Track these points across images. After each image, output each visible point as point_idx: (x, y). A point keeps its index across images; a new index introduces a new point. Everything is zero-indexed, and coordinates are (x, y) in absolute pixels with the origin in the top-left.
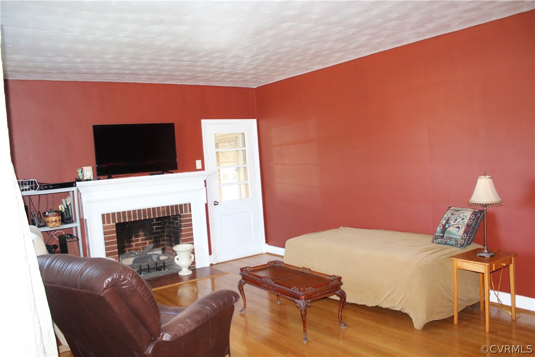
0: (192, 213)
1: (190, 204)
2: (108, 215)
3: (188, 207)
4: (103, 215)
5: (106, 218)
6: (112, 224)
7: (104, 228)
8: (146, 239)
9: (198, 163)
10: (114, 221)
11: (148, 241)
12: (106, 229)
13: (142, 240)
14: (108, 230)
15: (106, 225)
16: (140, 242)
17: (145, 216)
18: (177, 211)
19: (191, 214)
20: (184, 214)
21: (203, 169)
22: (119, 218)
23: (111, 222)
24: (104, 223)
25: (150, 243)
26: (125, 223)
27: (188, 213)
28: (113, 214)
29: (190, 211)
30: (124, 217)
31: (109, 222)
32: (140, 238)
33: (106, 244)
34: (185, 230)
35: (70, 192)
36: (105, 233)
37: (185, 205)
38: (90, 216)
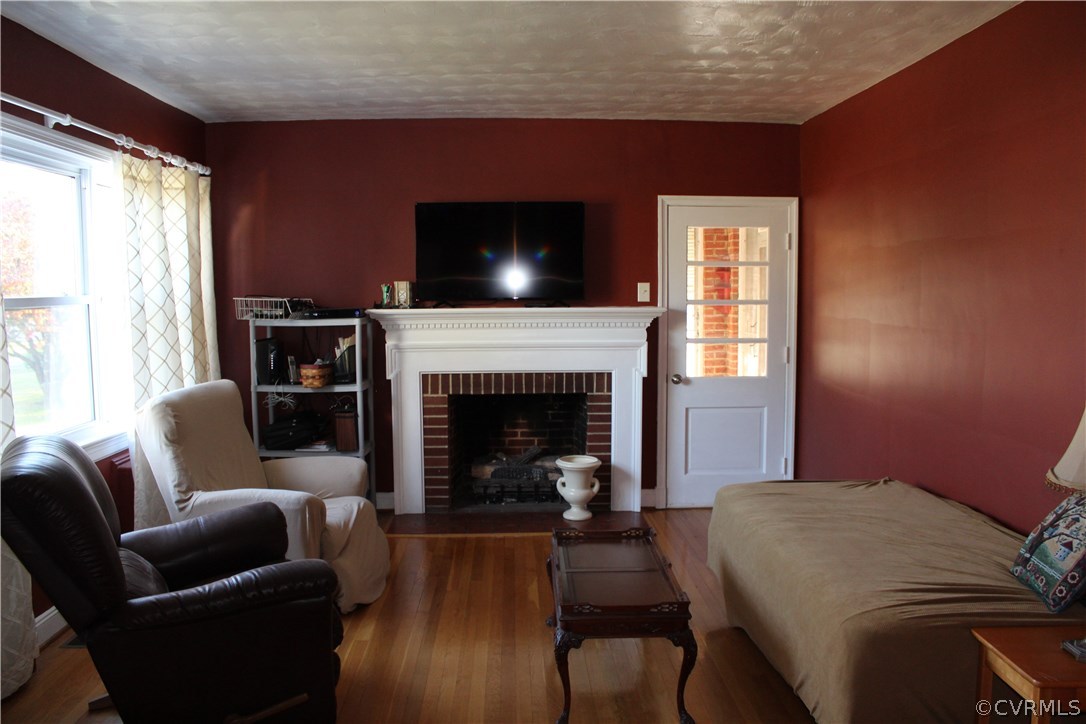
0: (613, 393)
1: (610, 375)
2: (435, 376)
3: (603, 379)
4: (425, 377)
5: (429, 381)
6: (440, 395)
7: (425, 401)
8: (532, 435)
9: (643, 291)
10: (445, 389)
11: (536, 439)
12: (428, 403)
13: (523, 434)
14: (433, 406)
15: (429, 395)
16: (519, 438)
17: (508, 387)
18: (579, 386)
19: (610, 396)
20: (595, 393)
21: (653, 302)
22: (456, 385)
23: (440, 391)
24: (425, 390)
25: (539, 443)
26: (466, 396)
27: (606, 393)
28: (445, 376)
29: (610, 389)
30: (466, 385)
31: (435, 391)
32: (519, 431)
33: (426, 431)
34: (594, 428)
35: (354, 326)
36: (425, 411)
37: (600, 375)
38: (399, 376)
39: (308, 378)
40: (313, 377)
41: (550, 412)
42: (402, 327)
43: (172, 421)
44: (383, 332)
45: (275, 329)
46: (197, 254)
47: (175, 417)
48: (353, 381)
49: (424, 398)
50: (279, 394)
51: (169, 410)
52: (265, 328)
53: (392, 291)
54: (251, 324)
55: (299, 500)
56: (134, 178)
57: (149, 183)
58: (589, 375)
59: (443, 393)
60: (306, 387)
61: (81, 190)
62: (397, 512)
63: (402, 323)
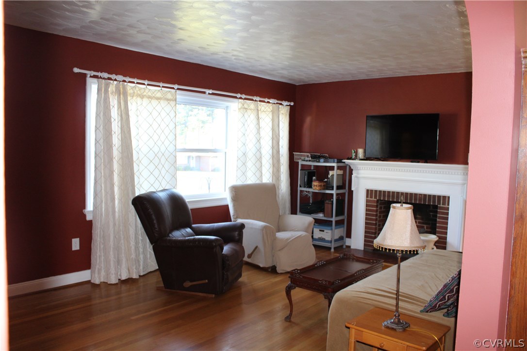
0: (450, 207)
1: (449, 197)
2: (372, 191)
3: (446, 199)
4: (368, 191)
5: (369, 193)
6: (373, 199)
7: (367, 201)
8: (423, 223)
10: (375, 197)
12: (369, 202)
14: (370, 204)
15: (369, 199)
18: (434, 201)
19: (448, 208)
20: (441, 206)
22: (380, 196)
23: (373, 197)
24: (367, 197)
27: (446, 206)
28: (376, 191)
29: (448, 205)
30: (384, 196)
31: (371, 197)
33: (367, 214)
34: (440, 223)
35: (334, 167)
36: (367, 206)
37: (444, 197)
38: (357, 189)
39: (314, 186)
40: (316, 186)
41: (431, 214)
42: (359, 168)
43: (234, 193)
44: (352, 170)
45: (315, 166)
46: (278, 136)
47: (235, 192)
48: (333, 189)
49: (367, 200)
50: (306, 191)
51: (234, 189)
52: (311, 166)
53: (356, 153)
54: (300, 164)
55: (262, 226)
56: (246, 109)
57: (254, 110)
58: (439, 197)
59: (375, 198)
60: (314, 189)
61: (227, 113)
62: (352, 247)
63: (359, 166)
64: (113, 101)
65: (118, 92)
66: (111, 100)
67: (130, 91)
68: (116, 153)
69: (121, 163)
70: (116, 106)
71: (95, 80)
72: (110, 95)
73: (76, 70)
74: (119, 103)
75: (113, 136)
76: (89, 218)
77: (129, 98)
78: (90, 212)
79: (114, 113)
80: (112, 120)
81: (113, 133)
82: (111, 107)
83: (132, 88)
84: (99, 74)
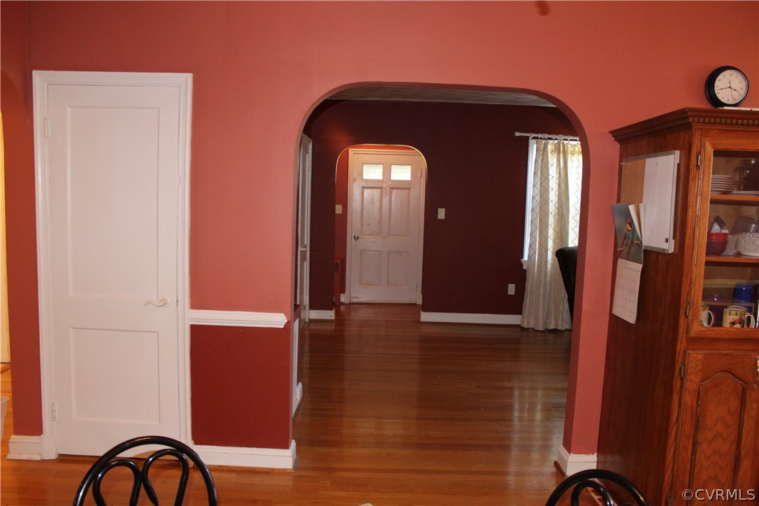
64: (552, 159)
65: (557, 150)
66: (549, 159)
67: (570, 149)
68: (552, 207)
69: (557, 218)
70: (555, 165)
71: (534, 141)
72: (549, 153)
73: (517, 134)
74: (559, 161)
75: (550, 193)
76: (525, 267)
77: (569, 156)
78: (525, 261)
79: (553, 171)
80: (550, 177)
81: (550, 189)
82: (550, 165)
83: (573, 146)
84: (540, 136)
